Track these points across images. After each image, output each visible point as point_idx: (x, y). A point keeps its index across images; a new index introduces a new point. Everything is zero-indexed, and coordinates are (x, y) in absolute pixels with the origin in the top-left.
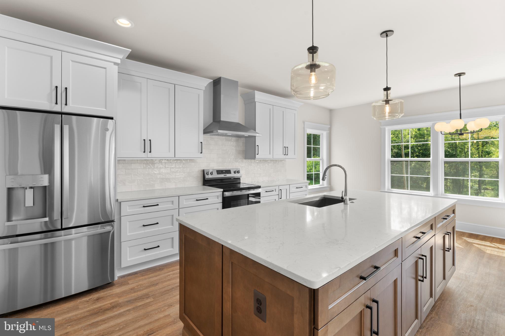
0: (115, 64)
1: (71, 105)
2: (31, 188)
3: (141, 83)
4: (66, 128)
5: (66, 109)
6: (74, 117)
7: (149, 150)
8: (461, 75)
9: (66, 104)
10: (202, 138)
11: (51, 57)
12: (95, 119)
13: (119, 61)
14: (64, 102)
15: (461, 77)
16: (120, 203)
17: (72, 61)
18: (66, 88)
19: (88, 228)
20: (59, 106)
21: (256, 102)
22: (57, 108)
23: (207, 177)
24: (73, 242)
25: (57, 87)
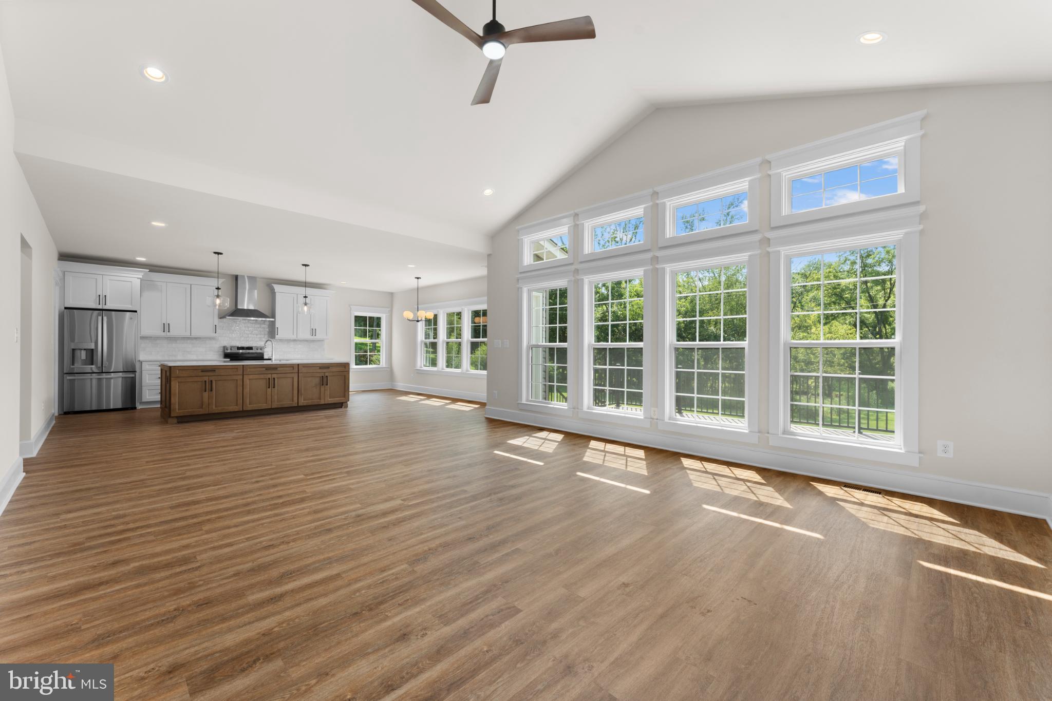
0: (138, 278)
2: (84, 349)
4: (105, 319)
5: (105, 307)
6: (113, 312)
7: (168, 330)
9: (105, 304)
10: (216, 321)
11: (96, 279)
12: (128, 313)
13: (141, 277)
14: (104, 303)
16: (142, 362)
17: (110, 280)
18: (105, 296)
19: (122, 374)
21: (276, 293)
22: (100, 307)
23: (226, 351)
24: (112, 380)
25: (99, 295)
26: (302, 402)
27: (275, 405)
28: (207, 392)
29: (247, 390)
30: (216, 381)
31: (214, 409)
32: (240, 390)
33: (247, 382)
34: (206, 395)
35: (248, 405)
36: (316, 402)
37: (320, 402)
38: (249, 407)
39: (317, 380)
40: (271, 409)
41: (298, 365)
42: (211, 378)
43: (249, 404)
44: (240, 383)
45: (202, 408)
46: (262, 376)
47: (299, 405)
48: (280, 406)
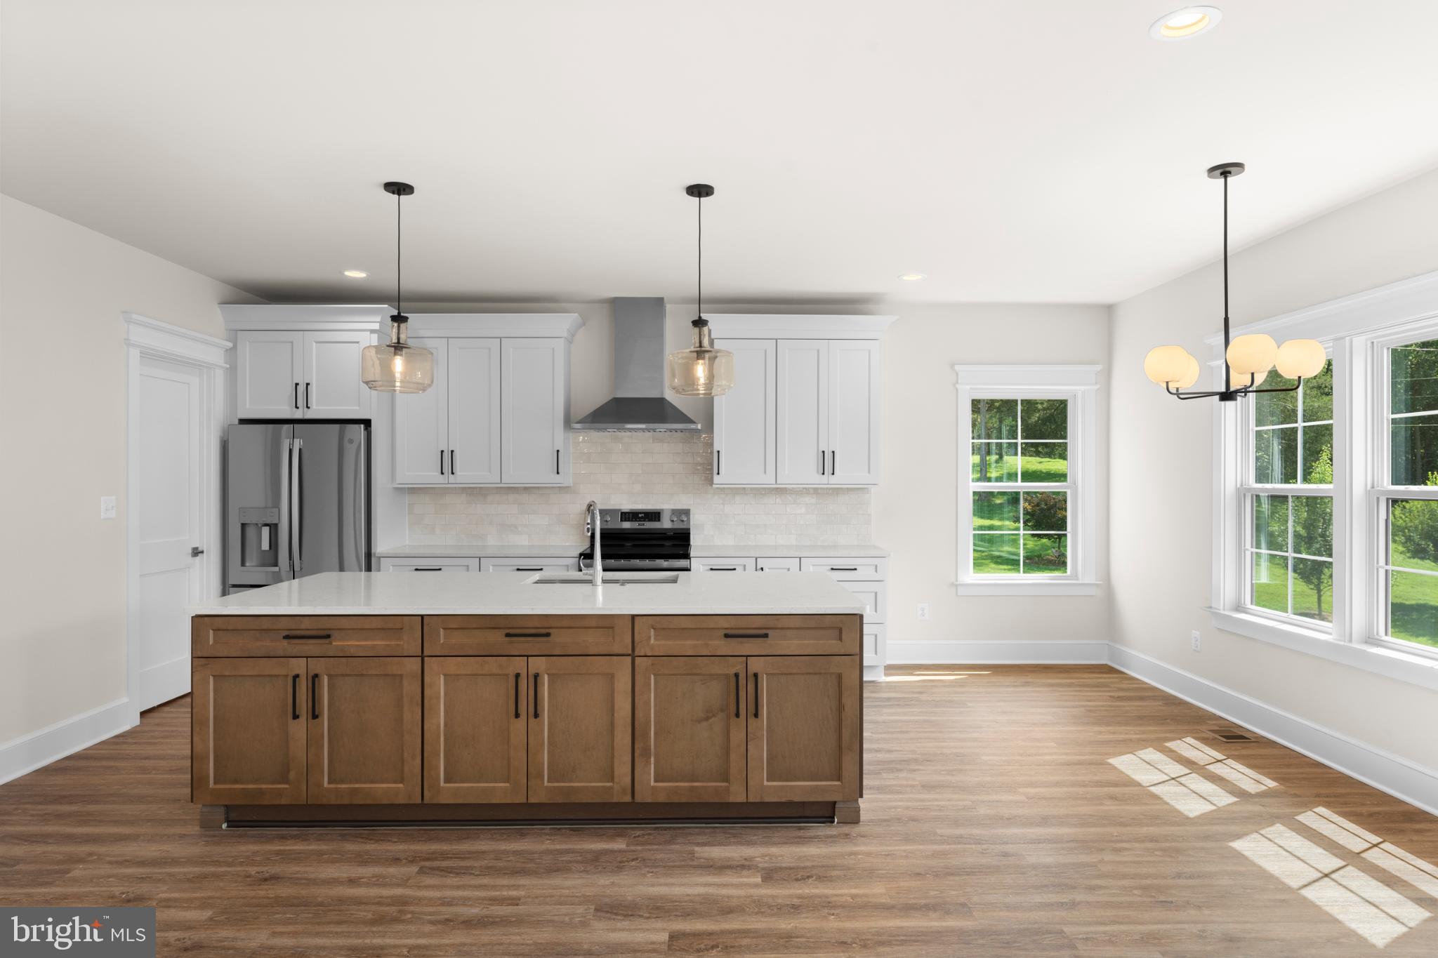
0: (372, 331)
1: (314, 407)
2: (266, 525)
3: (436, 348)
5: (310, 415)
7: (450, 470)
8: (1230, 172)
9: (308, 407)
10: (560, 437)
11: (293, 343)
13: (376, 326)
14: (305, 404)
15: (1229, 179)
17: (317, 342)
18: (308, 384)
20: (300, 411)
21: (715, 340)
22: (298, 415)
25: (296, 384)
26: (652, 786)
27: (545, 790)
28: (303, 719)
29: (439, 718)
30: (330, 676)
31: (327, 787)
32: (411, 715)
33: (439, 686)
34: (299, 729)
35: (442, 784)
36: (708, 789)
37: (727, 790)
38: (447, 791)
39: (713, 693)
40: (527, 805)
41: (633, 617)
42: (318, 666)
43: (447, 781)
44: (411, 688)
45: (284, 778)
46: (492, 664)
47: (638, 799)
48: (560, 799)
